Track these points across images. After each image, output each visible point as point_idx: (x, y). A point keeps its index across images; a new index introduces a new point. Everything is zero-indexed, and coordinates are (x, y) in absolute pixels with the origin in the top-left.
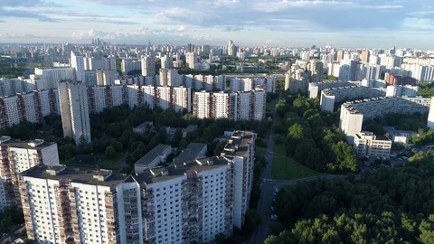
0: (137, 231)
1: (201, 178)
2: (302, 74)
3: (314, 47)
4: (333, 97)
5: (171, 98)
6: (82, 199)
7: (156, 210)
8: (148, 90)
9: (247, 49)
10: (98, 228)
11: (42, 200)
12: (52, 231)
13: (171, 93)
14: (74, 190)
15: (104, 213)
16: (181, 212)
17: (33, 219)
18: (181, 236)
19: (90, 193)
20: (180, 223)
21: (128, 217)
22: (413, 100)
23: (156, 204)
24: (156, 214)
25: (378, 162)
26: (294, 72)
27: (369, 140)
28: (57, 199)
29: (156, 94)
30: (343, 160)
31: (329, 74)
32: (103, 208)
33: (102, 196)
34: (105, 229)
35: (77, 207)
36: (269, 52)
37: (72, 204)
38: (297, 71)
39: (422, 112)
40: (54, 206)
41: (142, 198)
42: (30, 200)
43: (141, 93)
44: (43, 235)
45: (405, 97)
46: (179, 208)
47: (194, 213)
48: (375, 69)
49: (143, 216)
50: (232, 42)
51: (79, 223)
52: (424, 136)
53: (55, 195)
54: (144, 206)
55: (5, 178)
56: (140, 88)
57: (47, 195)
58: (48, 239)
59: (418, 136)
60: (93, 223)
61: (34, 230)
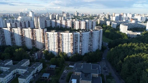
0: (77, 46)
1: (93, 33)
2: (104, 19)
3: (104, 13)
4: (116, 24)
5: (66, 24)
6: (64, 37)
7: (83, 40)
8: (58, 22)
9: (82, 14)
10: (68, 45)
11: (52, 38)
12: (54, 47)
13: (66, 22)
14: (62, 35)
15: (70, 41)
16: (88, 42)
17: (48, 45)
18: (88, 49)
19: (66, 35)
20: (88, 45)
21: (75, 42)
22: (141, 24)
23: (83, 38)
24: (83, 42)
25: (134, 38)
26: (101, 18)
27: (130, 32)
28: (56, 38)
29: (61, 23)
30: (124, 37)
31: (111, 20)
32: (70, 39)
33: (70, 36)
34: (70, 45)
35: (62, 40)
36: (89, 15)
37: (61, 39)
38: (102, 18)
39: (144, 27)
40: (55, 40)
41: (80, 37)
42: (48, 39)
43: (56, 23)
44: (51, 49)
45: (139, 23)
46: (88, 41)
47: (91, 43)
48: (126, 18)
49: (80, 42)
50: (77, 11)
51: (62, 44)
52: (146, 32)
53: (56, 37)
54: (80, 38)
55: (32, 38)
56: (56, 21)
57: (53, 37)
58: (52, 50)
59: (144, 33)
60: (66, 44)
61: (48, 48)
